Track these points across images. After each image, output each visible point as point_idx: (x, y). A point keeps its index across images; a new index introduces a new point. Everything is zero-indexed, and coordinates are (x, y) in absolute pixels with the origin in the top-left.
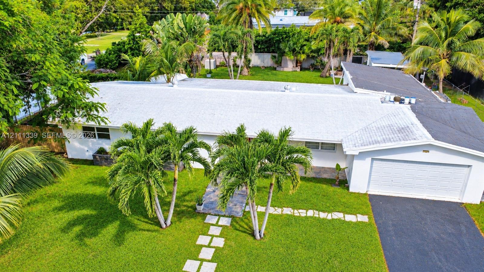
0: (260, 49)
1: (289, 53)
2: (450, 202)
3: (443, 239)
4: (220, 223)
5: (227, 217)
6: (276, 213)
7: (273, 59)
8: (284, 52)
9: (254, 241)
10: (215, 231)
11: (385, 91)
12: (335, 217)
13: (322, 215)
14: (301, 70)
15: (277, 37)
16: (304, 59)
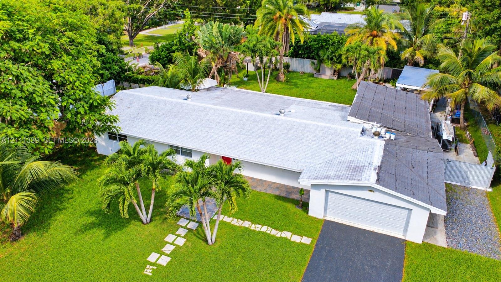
0: (301, 54)
1: (326, 61)
2: (394, 237)
3: (364, 270)
4: (188, 227)
5: (196, 222)
6: (237, 224)
7: (312, 65)
8: (323, 60)
9: (206, 245)
10: (182, 232)
11: (376, 122)
12: (283, 235)
13: (274, 232)
14: (338, 78)
15: (317, 44)
16: (340, 69)
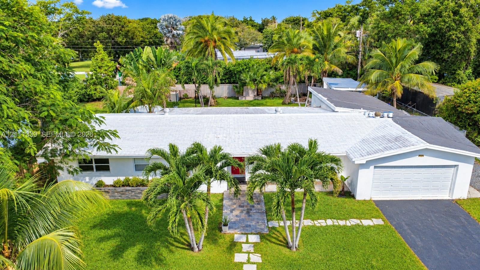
1: (250, 83)
4: (250, 241)
5: (255, 234)
7: (234, 89)
8: (246, 83)
12: (353, 223)
13: (342, 223)
14: (262, 98)
15: (238, 68)
16: (266, 88)
